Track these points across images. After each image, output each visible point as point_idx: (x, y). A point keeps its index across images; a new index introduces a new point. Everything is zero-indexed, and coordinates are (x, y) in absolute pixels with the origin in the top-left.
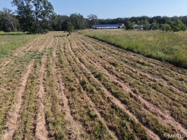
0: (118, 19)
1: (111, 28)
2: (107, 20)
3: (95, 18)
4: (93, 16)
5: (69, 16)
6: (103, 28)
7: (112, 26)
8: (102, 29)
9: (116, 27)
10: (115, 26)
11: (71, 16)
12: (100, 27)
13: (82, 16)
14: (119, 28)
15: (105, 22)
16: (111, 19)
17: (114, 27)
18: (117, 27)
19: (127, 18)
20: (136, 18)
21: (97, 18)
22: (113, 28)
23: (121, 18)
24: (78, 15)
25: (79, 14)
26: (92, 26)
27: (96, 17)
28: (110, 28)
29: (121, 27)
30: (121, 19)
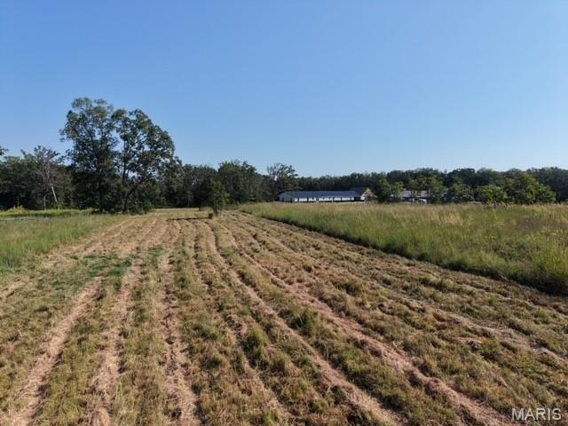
0: (354, 176)
1: (336, 199)
2: (322, 179)
3: (289, 175)
4: (284, 168)
5: (216, 168)
6: (310, 200)
7: (338, 196)
8: (308, 202)
9: (349, 199)
10: (346, 196)
11: (222, 168)
12: (302, 197)
13: (252, 169)
14: (357, 199)
15: (316, 184)
17: (344, 199)
18: (353, 199)
19: (378, 173)
20: (403, 174)
21: (295, 173)
22: (339, 199)
23: (360, 173)
24: (241, 164)
25: (245, 163)
26: (281, 196)
27: (291, 170)
28: (331, 199)
29: (363, 198)
30: (360, 176)
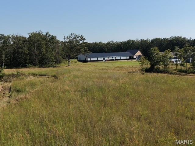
0: (129, 41)
11: (30, 37)
16: (115, 42)
